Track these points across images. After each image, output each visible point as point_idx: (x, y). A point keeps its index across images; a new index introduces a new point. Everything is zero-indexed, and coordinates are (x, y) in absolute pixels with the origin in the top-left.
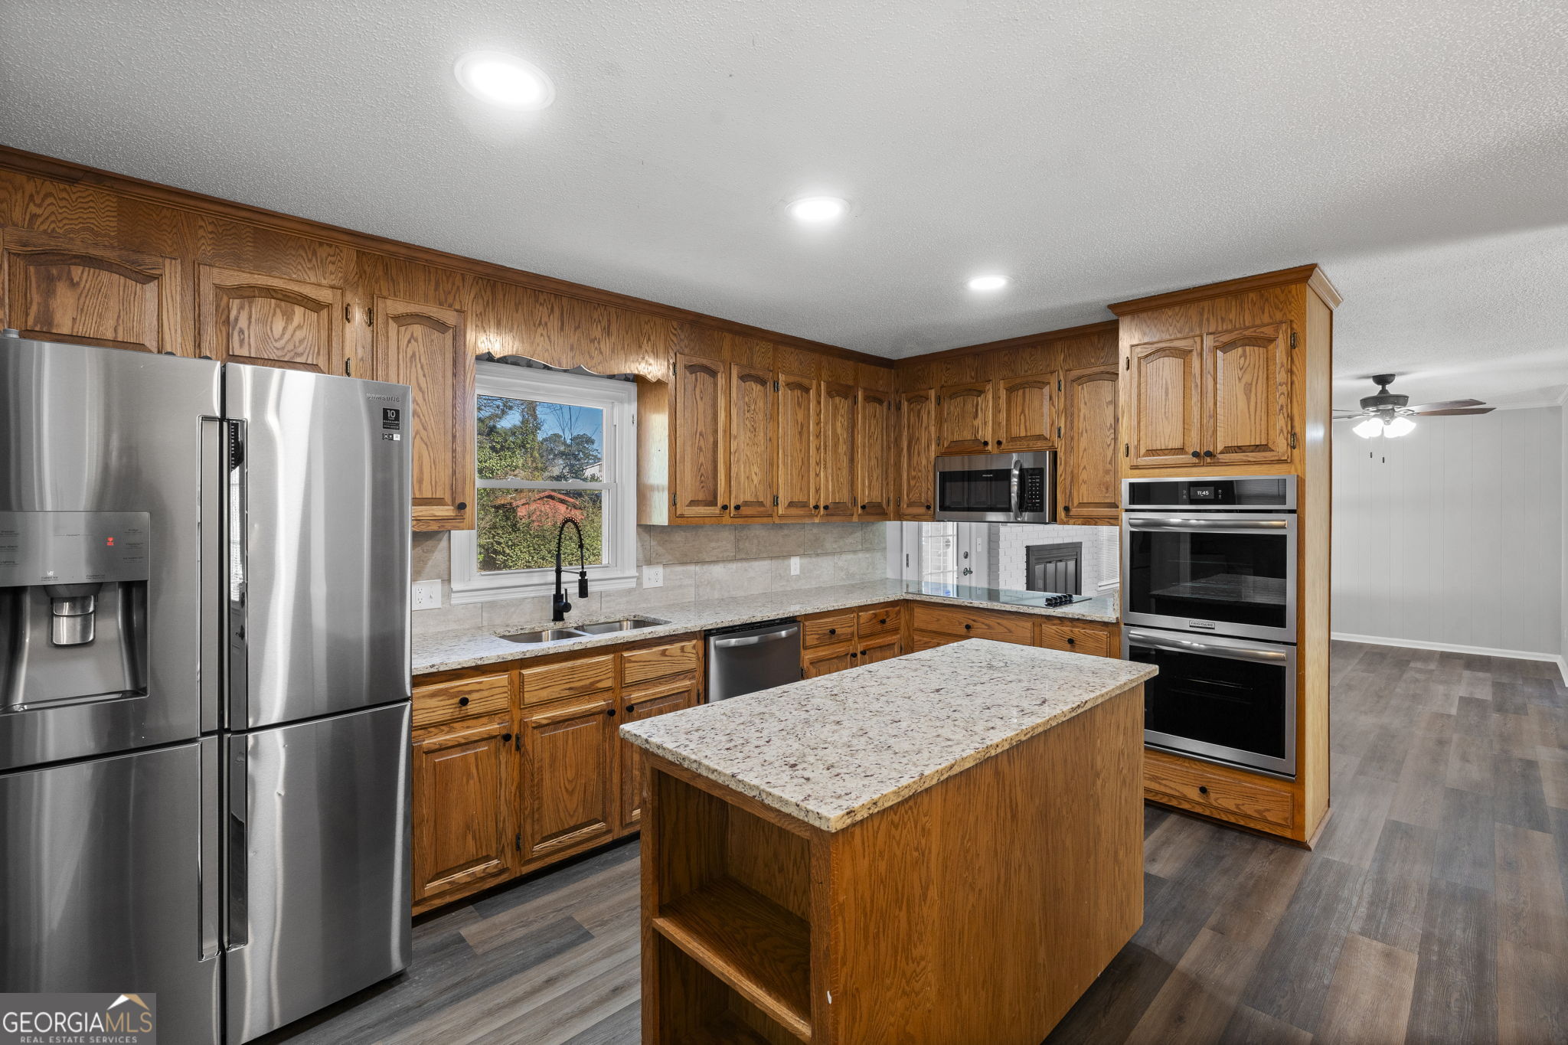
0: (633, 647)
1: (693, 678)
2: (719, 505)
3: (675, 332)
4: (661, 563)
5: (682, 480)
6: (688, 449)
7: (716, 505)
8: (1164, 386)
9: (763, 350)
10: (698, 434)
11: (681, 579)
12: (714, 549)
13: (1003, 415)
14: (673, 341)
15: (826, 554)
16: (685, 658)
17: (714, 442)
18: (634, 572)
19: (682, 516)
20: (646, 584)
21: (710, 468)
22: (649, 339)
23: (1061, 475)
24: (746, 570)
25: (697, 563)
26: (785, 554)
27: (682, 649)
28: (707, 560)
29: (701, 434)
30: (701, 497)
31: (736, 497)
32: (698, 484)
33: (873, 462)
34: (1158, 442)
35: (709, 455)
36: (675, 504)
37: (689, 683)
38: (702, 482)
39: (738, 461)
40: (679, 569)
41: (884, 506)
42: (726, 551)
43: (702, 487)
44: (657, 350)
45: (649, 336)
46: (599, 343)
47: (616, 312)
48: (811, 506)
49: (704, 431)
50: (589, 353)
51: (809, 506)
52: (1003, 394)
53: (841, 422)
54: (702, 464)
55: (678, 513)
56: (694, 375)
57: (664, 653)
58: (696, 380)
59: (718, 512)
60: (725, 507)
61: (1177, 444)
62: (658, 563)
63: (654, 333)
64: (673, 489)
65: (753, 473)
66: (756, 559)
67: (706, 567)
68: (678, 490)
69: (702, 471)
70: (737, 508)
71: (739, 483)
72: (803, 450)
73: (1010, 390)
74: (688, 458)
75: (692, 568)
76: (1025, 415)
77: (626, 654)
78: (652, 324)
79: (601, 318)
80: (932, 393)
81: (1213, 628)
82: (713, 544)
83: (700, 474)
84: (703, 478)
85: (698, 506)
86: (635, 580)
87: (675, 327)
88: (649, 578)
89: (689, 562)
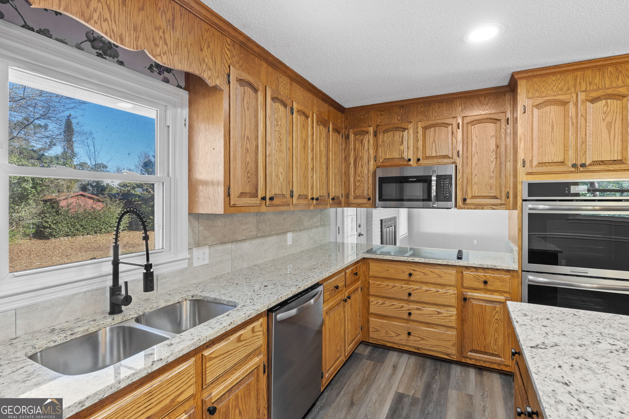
0: (213, 343)
1: (260, 353)
2: (259, 196)
3: (229, 48)
4: (207, 244)
5: (234, 175)
6: (239, 149)
7: (257, 197)
8: (551, 124)
9: (285, 82)
10: (245, 139)
11: (222, 256)
12: (244, 230)
13: (420, 143)
14: (227, 54)
15: (305, 229)
16: (255, 338)
17: (256, 146)
18: (186, 255)
19: (234, 206)
20: (196, 263)
21: (254, 166)
22: (209, 46)
23: (459, 180)
24: (263, 244)
25: (232, 242)
26: (285, 231)
27: (253, 329)
28: (239, 239)
29: (247, 138)
30: (248, 190)
31: (270, 191)
32: (246, 179)
33: (336, 171)
34: (547, 158)
35: (253, 155)
36: (229, 195)
37: (258, 359)
38: (248, 178)
39: (271, 162)
40: (220, 248)
41: (340, 198)
42: (251, 231)
43: (249, 182)
44: (214, 59)
45: (209, 43)
48: (309, 198)
49: (249, 135)
50: (153, 40)
51: (308, 198)
52: (420, 130)
53: (323, 142)
54: (248, 163)
55: (232, 203)
56: (242, 88)
57: (239, 339)
58: (244, 93)
59: (258, 202)
60: (264, 198)
61: (560, 159)
62: (205, 245)
63: (213, 42)
64: (228, 182)
65: (280, 173)
66: (269, 236)
67: (239, 245)
68: (231, 183)
69: (248, 168)
70: (271, 199)
71: (272, 180)
72: (305, 159)
73: (425, 128)
74: (239, 156)
75: (229, 246)
76: (435, 143)
77: (206, 353)
78: (210, 33)
80: (371, 130)
81: (587, 273)
82: (243, 227)
83: (247, 170)
84: (249, 174)
85: (245, 197)
86: (187, 261)
87: (229, 43)
88: (198, 258)
89: (227, 242)
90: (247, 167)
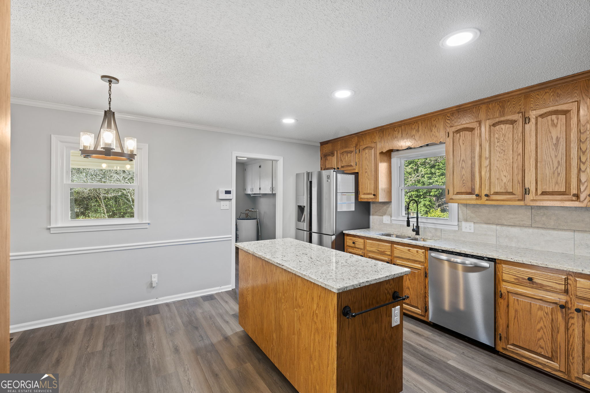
0: (398, 244)
1: (423, 265)
3: (449, 118)
4: (473, 221)
5: (452, 183)
7: (473, 194)
11: (486, 231)
14: (447, 123)
16: (418, 256)
19: (451, 199)
20: (464, 230)
21: (469, 176)
22: (436, 127)
25: (497, 224)
27: (417, 251)
28: (506, 224)
29: (463, 161)
30: (463, 190)
32: (461, 184)
35: (469, 170)
36: (448, 194)
37: (420, 266)
38: (464, 183)
39: (490, 170)
40: (485, 226)
43: (464, 186)
44: (439, 130)
45: (436, 125)
46: (414, 136)
47: (421, 122)
48: (571, 194)
51: (569, 194)
54: (464, 175)
56: (458, 134)
57: (409, 250)
58: (460, 136)
59: (474, 197)
62: (471, 221)
63: (438, 123)
68: (449, 188)
69: (464, 178)
70: (488, 195)
71: (491, 182)
75: (494, 227)
77: (395, 246)
78: (437, 120)
79: (415, 127)
82: (511, 216)
83: (462, 180)
84: (464, 181)
85: (462, 194)
86: (457, 226)
87: (449, 116)
88: (466, 228)
89: (491, 223)
90: (462, 177)
